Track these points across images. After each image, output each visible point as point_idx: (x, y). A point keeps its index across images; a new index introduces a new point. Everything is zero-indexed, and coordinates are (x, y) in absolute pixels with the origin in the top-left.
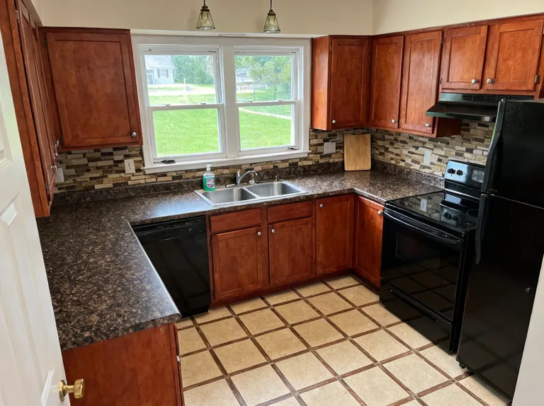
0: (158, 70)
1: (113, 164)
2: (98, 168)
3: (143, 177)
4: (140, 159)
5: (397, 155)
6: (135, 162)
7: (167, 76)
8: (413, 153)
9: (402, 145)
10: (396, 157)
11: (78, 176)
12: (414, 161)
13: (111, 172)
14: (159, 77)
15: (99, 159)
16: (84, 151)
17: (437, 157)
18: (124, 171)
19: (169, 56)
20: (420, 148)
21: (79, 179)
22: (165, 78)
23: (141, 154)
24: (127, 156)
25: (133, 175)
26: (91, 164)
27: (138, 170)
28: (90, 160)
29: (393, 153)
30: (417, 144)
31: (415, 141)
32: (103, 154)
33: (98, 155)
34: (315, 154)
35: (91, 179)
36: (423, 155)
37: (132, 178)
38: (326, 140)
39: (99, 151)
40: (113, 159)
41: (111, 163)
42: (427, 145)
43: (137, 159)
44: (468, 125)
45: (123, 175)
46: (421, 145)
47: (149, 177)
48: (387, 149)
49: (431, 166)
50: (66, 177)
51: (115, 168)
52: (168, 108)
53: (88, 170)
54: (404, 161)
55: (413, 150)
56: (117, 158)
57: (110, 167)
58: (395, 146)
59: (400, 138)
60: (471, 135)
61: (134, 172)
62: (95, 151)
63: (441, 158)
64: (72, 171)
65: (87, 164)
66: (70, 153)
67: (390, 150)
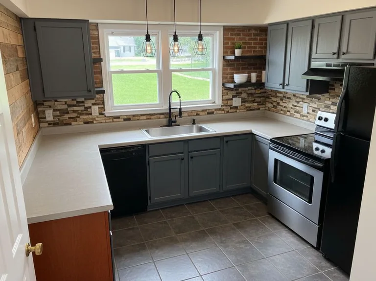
0: (124, 47)
1: (84, 109)
2: (74, 111)
3: (104, 118)
4: (103, 106)
5: (285, 107)
6: (99, 108)
7: (130, 51)
8: (296, 106)
9: (288, 100)
10: (284, 109)
11: (61, 116)
12: (296, 112)
13: (83, 114)
14: (124, 52)
15: (75, 106)
16: (65, 100)
17: (312, 109)
18: (91, 114)
19: (132, 37)
20: (300, 103)
21: (61, 118)
22: (129, 52)
23: (103, 103)
24: (94, 104)
25: (97, 117)
26: (70, 109)
27: (101, 114)
28: (69, 106)
29: (282, 106)
30: (298, 100)
31: (298, 97)
32: (78, 102)
33: (75, 102)
34: (226, 106)
35: (69, 118)
36: (302, 108)
37: (97, 119)
38: (234, 96)
39: (75, 100)
40: (84, 106)
41: (83, 108)
42: (306, 101)
43: (100, 106)
44: (333, 86)
45: (90, 116)
46: (301, 100)
47: (108, 118)
48: (278, 104)
49: (308, 115)
50: (54, 117)
51: (85, 112)
52: (122, 72)
53: (68, 113)
54: (289, 112)
55: (296, 104)
56: (87, 105)
57: (82, 111)
58: (284, 101)
59: (287, 96)
60: (336, 93)
61: (98, 114)
62: (73, 100)
63: (314, 109)
64: (58, 113)
65: (67, 109)
66: (56, 101)
67: (280, 104)
